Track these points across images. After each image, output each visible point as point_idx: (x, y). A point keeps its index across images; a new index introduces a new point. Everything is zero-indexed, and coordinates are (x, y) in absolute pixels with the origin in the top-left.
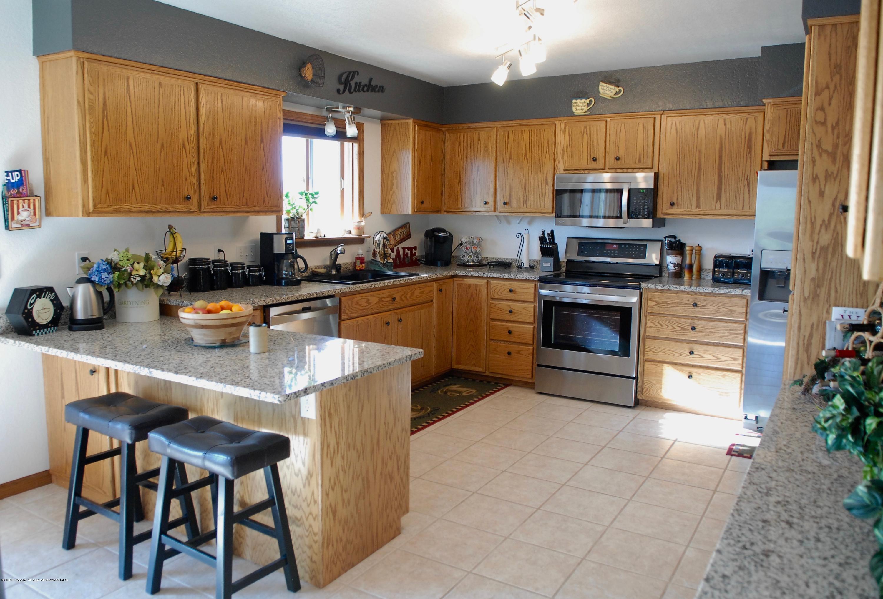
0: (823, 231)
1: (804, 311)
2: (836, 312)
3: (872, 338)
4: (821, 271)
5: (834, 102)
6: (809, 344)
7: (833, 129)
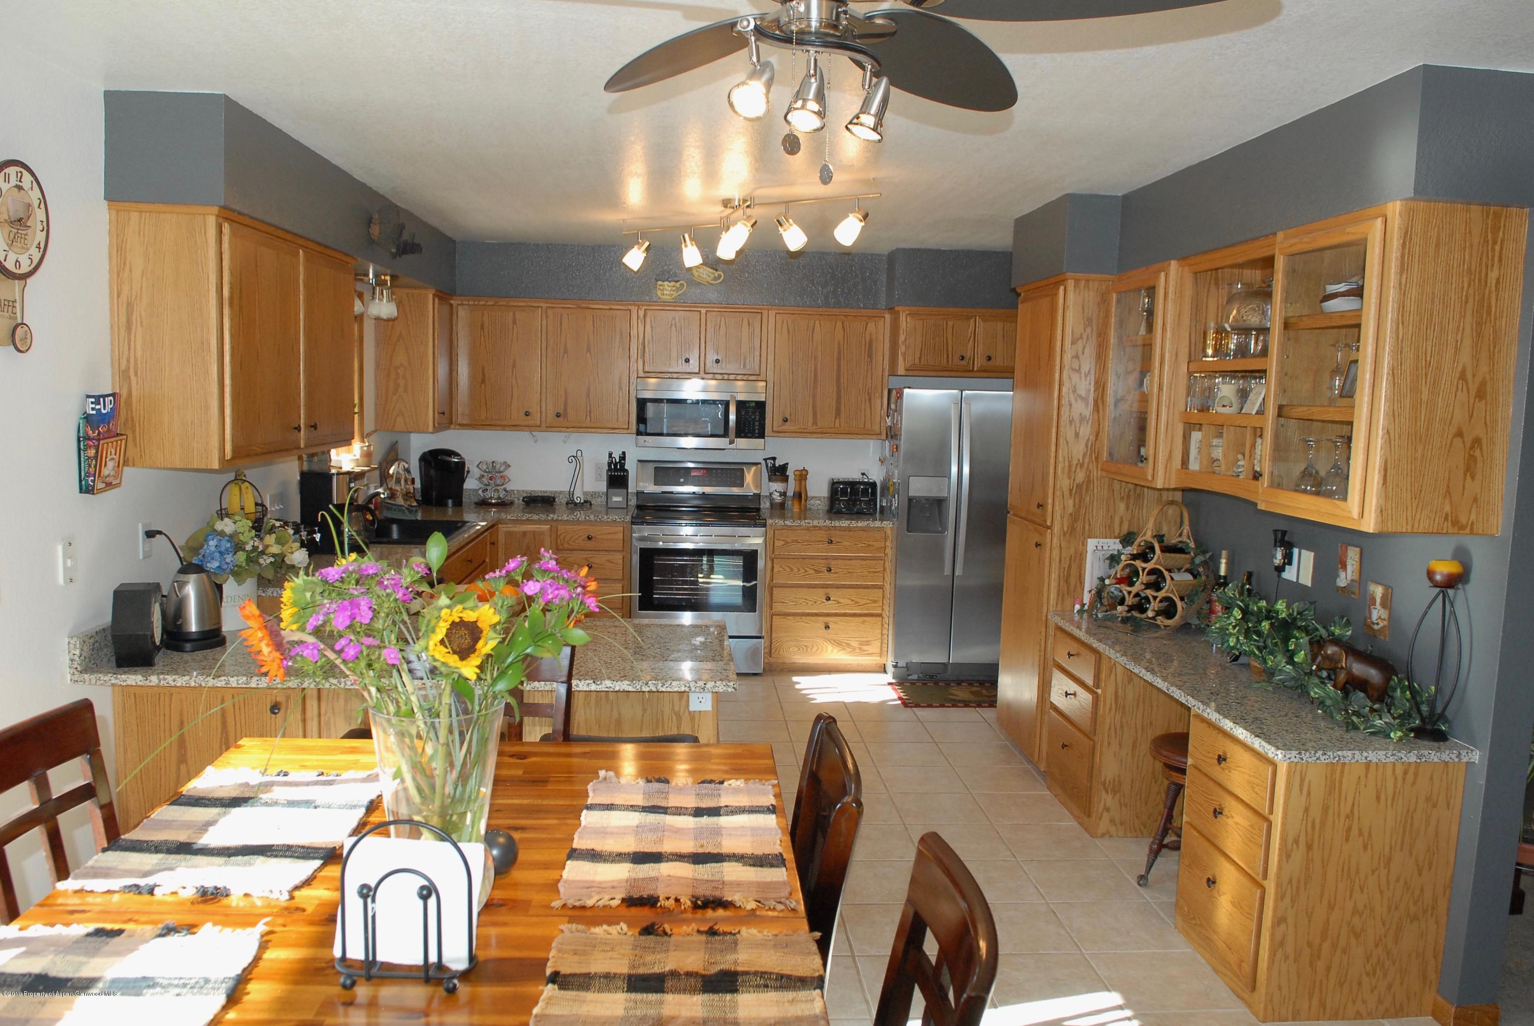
0: (1078, 470)
1: (1063, 545)
2: (1091, 543)
3: (1144, 565)
4: (1077, 506)
5: (1086, 350)
6: (1069, 575)
7: (1086, 376)
